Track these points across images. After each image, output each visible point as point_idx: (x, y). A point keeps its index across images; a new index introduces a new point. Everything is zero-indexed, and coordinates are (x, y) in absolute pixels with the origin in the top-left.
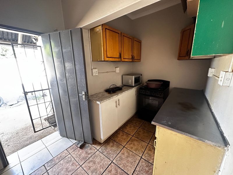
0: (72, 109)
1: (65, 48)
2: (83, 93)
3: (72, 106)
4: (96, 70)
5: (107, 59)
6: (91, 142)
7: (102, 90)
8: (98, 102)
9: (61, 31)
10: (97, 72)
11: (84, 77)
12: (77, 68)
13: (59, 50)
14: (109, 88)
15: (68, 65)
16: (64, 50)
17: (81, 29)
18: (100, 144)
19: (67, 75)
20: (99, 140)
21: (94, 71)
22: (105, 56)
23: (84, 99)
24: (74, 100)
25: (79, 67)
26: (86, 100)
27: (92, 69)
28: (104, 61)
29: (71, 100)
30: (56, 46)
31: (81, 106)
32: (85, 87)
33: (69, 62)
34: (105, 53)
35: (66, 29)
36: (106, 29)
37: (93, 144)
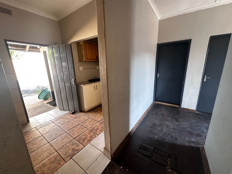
0: (67, 91)
1: (62, 54)
2: (73, 80)
3: (66, 88)
4: (82, 67)
5: (87, 60)
6: (79, 111)
7: (87, 80)
8: (82, 86)
9: (59, 45)
10: (82, 69)
11: (73, 71)
12: (69, 66)
13: (59, 55)
14: (91, 79)
15: (64, 64)
16: (61, 56)
17: (71, 44)
18: (84, 112)
19: (63, 70)
20: (84, 110)
21: (80, 67)
22: (86, 58)
23: (73, 84)
24: (67, 85)
25: (70, 65)
26: (75, 84)
27: (79, 67)
28: (85, 61)
29: (66, 85)
30: (57, 53)
31: (72, 88)
32: (74, 76)
33: (64, 62)
34: (86, 56)
35: (62, 44)
36: (86, 43)
37: (80, 112)
